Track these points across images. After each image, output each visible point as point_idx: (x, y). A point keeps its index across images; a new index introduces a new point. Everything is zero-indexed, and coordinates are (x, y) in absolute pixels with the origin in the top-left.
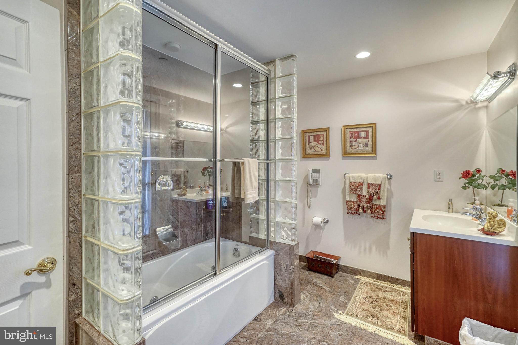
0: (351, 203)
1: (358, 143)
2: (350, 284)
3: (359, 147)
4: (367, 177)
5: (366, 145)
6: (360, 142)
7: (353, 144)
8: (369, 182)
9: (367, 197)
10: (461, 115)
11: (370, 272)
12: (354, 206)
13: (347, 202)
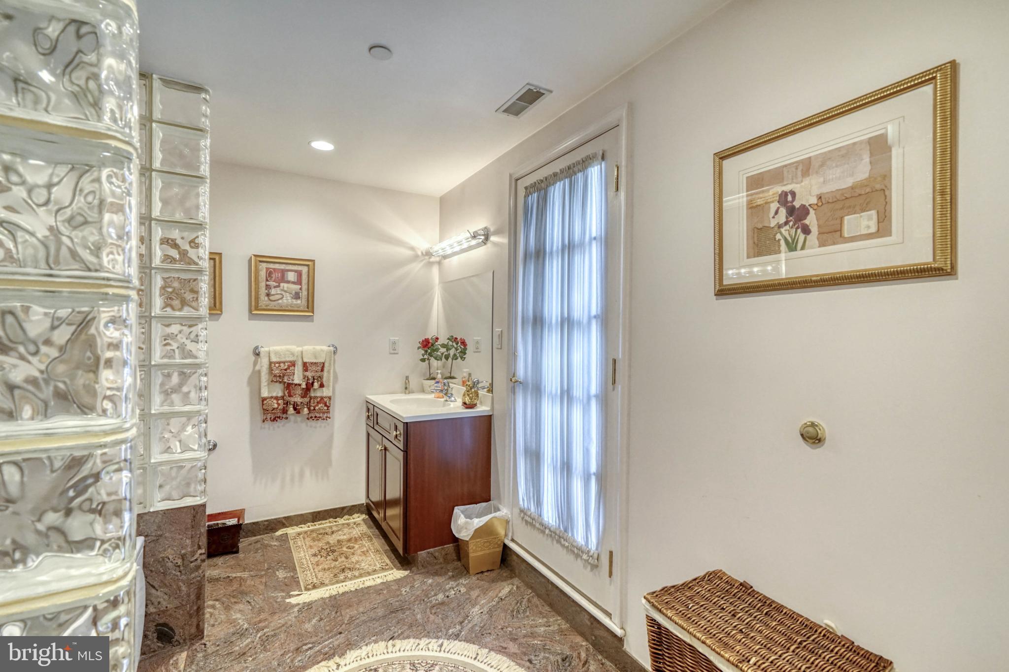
0: (272, 400)
1: (283, 290)
2: (276, 547)
3: (283, 297)
4: (302, 352)
5: (297, 296)
6: (286, 289)
7: (273, 291)
8: (305, 360)
9: (304, 386)
10: (417, 267)
11: (302, 515)
12: (279, 404)
13: (264, 399)
